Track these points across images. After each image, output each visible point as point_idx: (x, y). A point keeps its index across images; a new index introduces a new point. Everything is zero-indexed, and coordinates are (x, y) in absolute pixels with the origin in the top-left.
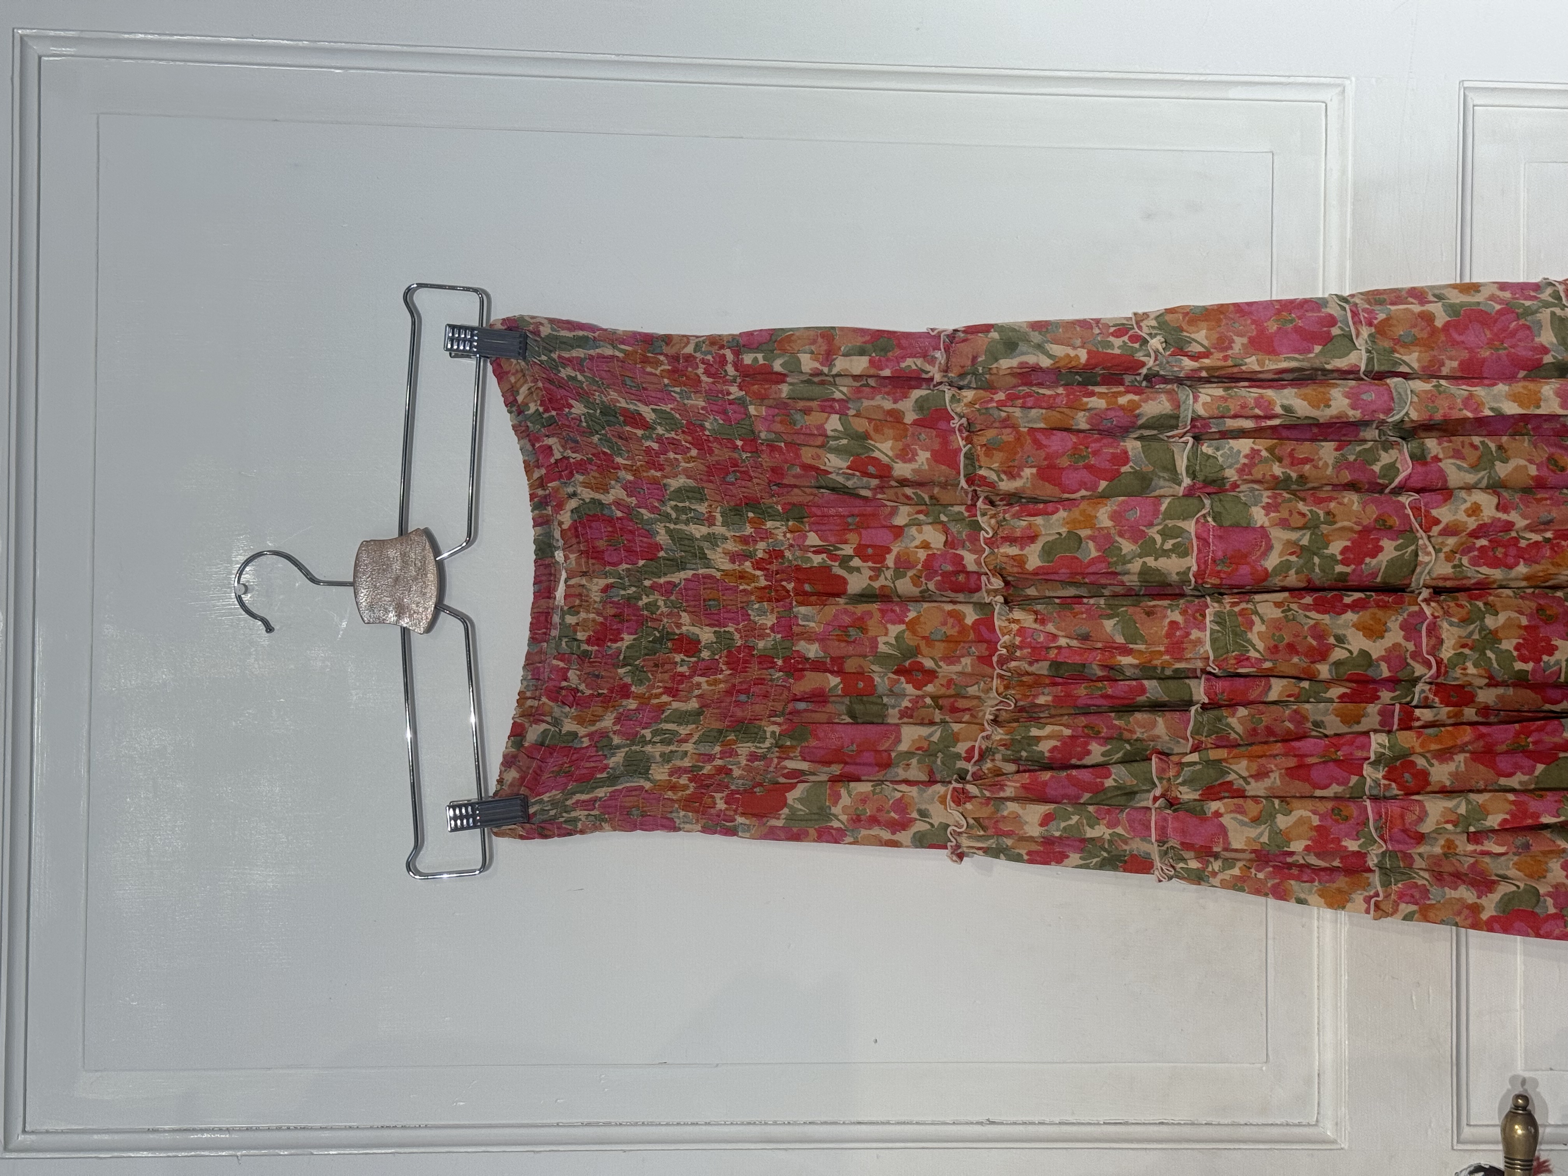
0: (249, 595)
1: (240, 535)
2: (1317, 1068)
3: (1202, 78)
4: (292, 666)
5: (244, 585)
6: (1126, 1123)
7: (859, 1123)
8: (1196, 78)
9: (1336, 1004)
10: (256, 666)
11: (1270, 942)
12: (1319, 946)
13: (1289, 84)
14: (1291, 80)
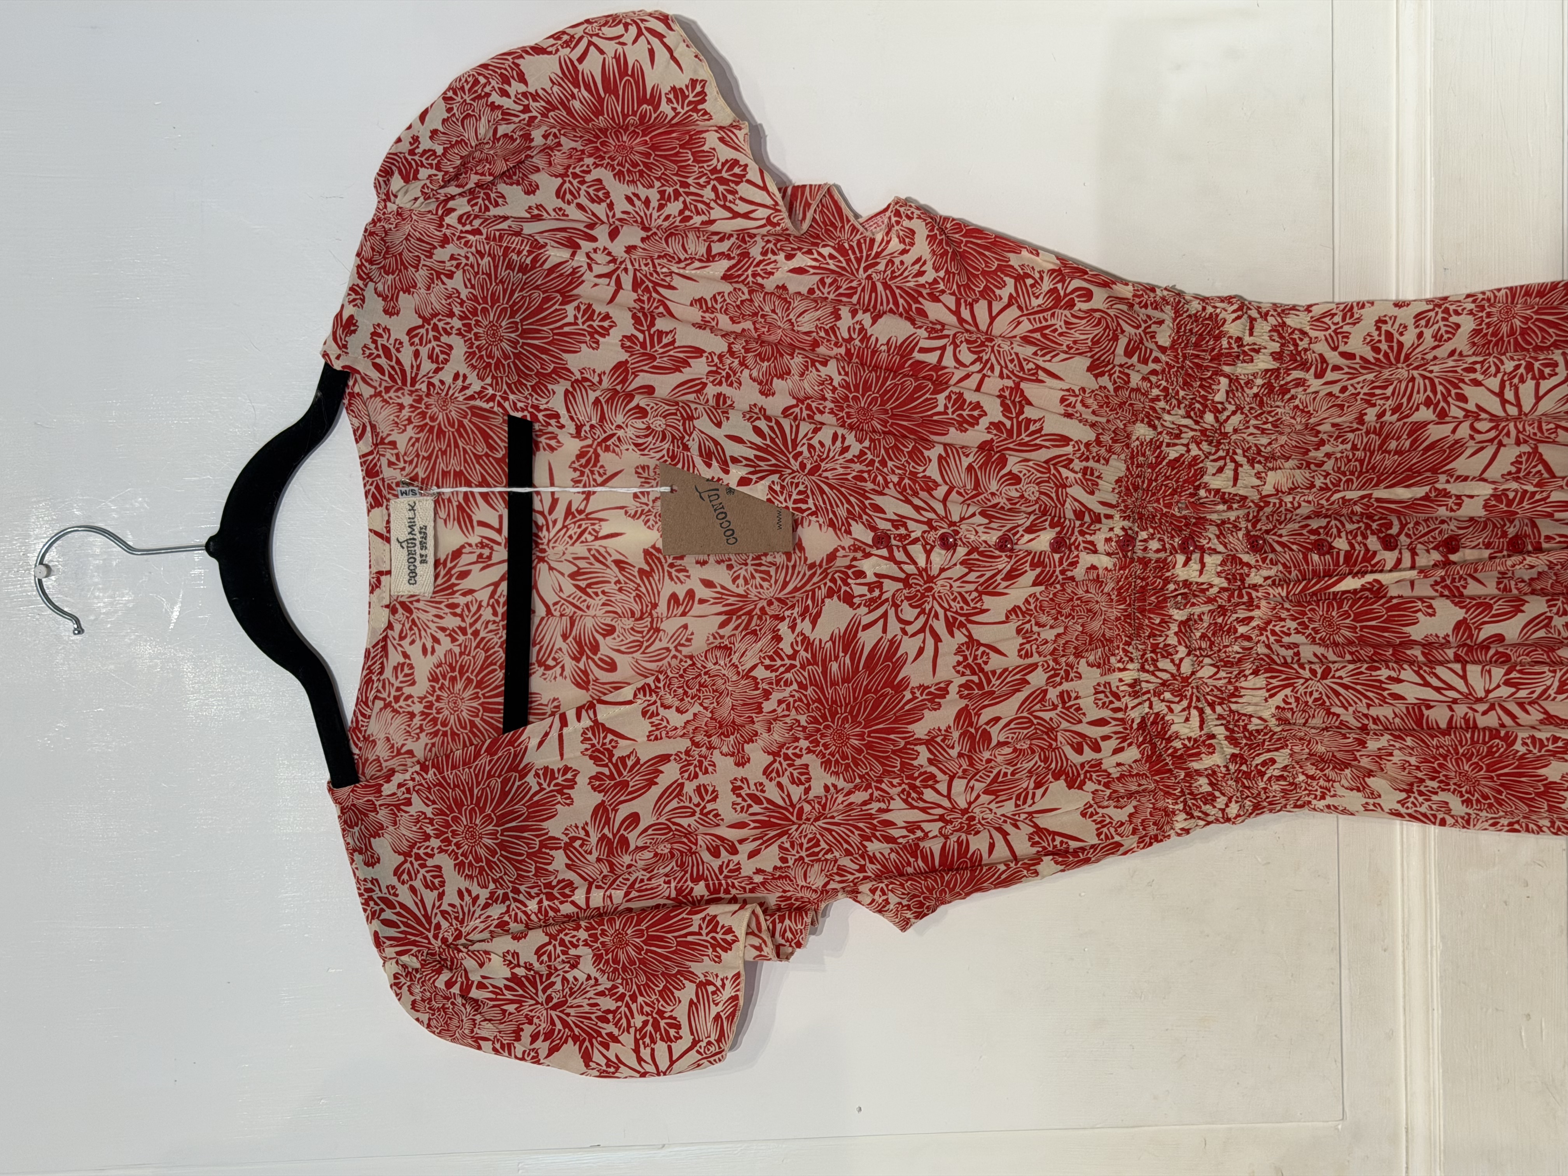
0: (53, 578)
1: (39, 502)
2: (1404, 1123)
4: (112, 667)
5: (47, 566)
9: (1428, 1045)
10: (66, 668)
11: (1345, 972)
12: (1404, 973)
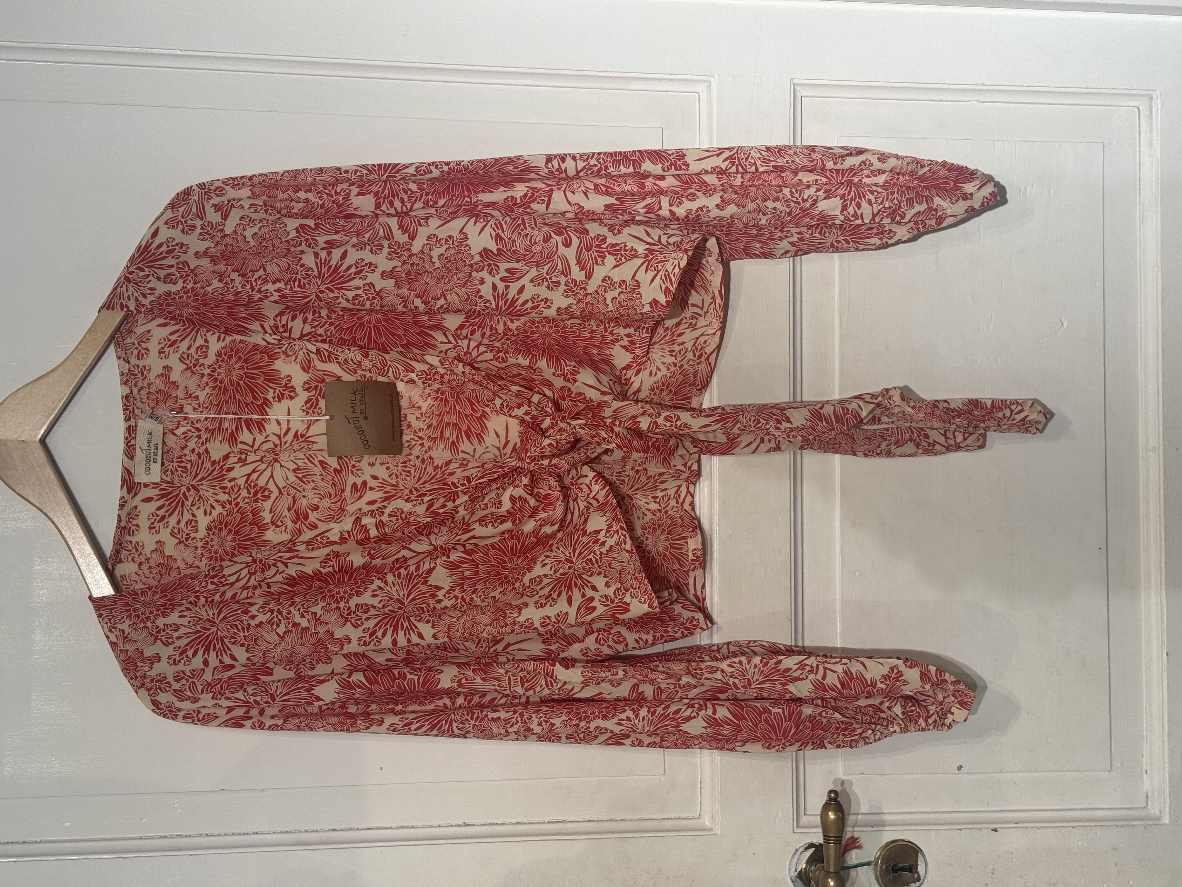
2: (699, 777)
3: (611, 74)
6: (564, 822)
7: (369, 829)
8: (606, 74)
13: (672, 80)
14: (673, 77)
